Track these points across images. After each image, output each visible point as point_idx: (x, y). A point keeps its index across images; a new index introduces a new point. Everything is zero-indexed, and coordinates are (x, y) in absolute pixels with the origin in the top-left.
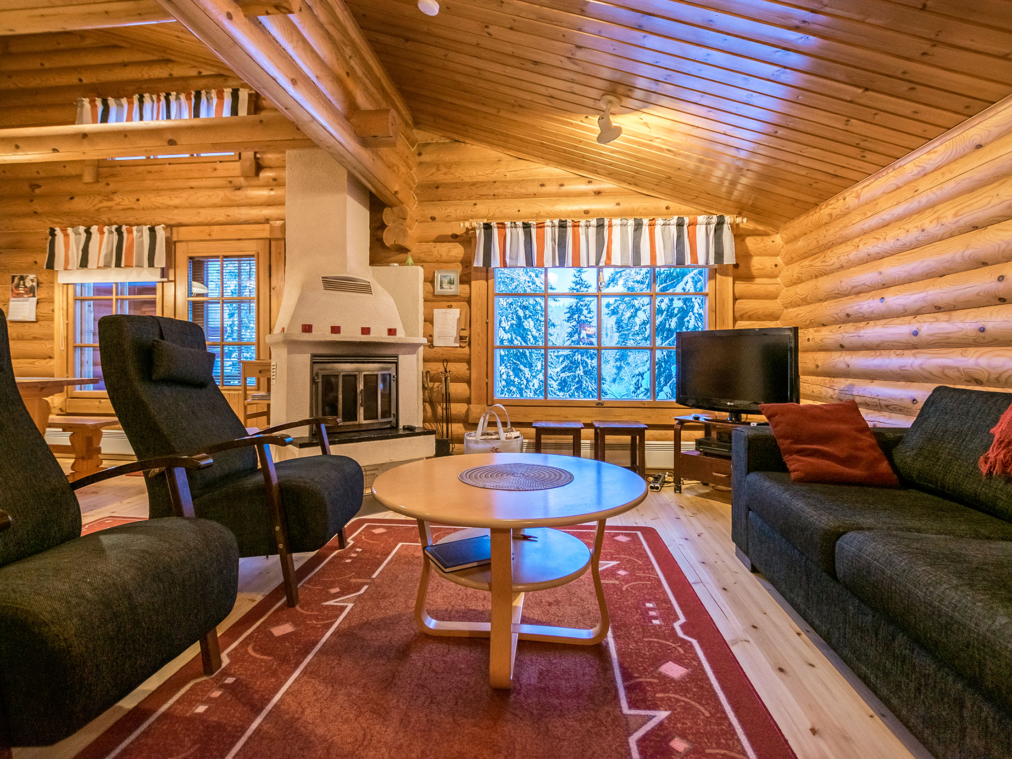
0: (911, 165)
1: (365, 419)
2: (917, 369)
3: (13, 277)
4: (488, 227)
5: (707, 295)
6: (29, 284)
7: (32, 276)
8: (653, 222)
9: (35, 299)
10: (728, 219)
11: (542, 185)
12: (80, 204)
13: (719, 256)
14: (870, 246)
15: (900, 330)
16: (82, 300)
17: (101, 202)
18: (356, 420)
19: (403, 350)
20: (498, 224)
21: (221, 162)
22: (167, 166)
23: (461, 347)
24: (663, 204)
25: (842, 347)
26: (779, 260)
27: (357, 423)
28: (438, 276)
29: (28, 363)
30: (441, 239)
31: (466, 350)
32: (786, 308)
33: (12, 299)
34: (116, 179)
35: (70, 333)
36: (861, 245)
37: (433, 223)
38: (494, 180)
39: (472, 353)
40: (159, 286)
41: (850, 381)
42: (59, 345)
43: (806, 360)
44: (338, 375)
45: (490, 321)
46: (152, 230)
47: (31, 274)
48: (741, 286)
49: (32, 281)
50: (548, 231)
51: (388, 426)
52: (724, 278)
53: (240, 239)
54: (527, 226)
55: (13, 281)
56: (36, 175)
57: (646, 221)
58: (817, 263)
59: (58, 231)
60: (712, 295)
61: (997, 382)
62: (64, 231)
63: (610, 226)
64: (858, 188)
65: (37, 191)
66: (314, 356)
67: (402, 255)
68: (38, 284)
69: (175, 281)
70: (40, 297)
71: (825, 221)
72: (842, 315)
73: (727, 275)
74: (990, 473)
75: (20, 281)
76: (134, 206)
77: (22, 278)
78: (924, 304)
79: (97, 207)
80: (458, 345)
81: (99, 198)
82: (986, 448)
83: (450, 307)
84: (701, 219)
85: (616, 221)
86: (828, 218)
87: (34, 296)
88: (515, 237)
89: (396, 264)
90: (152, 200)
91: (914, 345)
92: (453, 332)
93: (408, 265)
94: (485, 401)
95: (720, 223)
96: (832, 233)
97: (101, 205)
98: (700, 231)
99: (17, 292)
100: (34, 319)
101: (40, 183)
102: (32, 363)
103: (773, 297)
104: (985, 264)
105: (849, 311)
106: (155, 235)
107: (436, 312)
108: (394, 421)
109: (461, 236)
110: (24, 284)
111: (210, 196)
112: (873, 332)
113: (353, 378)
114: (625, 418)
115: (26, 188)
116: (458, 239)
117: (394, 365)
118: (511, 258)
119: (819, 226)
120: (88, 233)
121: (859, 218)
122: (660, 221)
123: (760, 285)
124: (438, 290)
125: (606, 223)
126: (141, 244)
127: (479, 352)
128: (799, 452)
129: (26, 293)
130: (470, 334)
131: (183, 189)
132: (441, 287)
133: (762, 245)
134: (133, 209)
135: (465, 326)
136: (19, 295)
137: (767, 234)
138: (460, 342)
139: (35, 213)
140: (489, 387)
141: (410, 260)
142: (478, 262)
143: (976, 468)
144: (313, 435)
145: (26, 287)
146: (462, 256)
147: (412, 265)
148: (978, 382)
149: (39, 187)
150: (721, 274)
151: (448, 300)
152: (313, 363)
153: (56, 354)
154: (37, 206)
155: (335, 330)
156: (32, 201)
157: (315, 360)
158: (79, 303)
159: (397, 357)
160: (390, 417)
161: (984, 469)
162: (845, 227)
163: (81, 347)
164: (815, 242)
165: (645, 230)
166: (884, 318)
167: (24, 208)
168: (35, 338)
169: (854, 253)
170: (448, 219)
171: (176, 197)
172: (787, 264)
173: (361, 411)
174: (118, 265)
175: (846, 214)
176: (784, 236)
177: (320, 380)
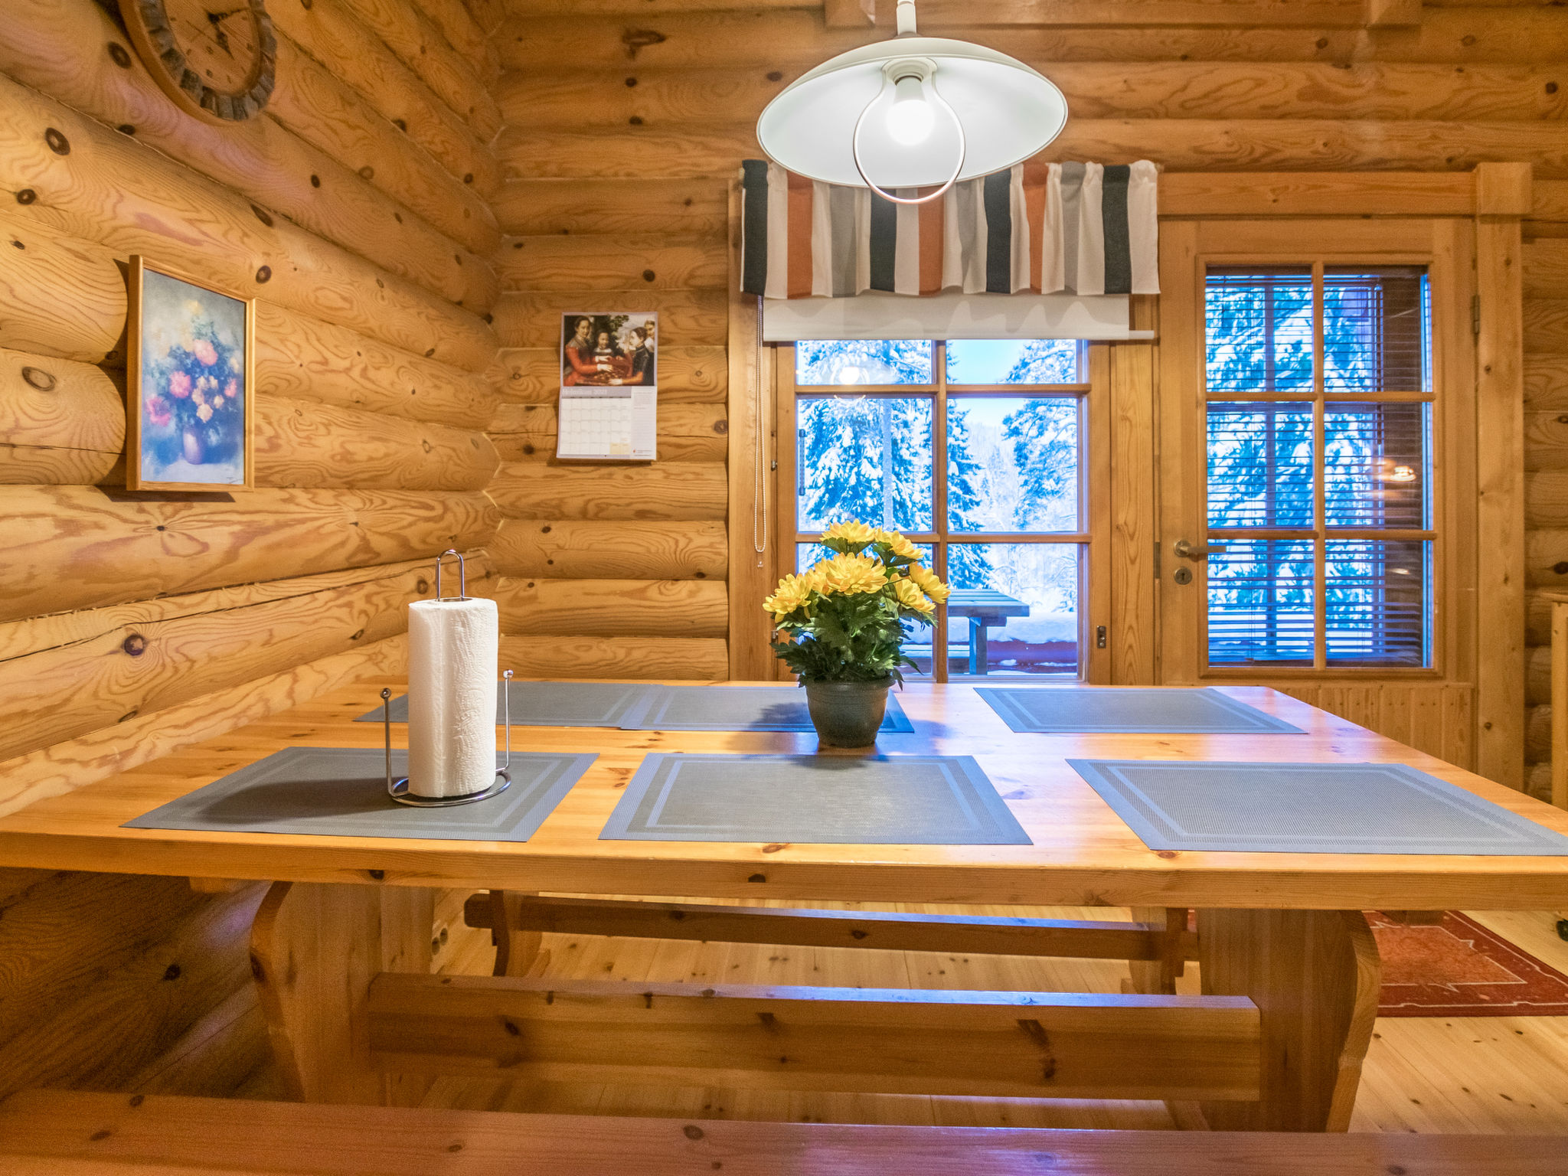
3: (571, 324)
6: (628, 343)
7: (637, 320)
29: (623, 594)
33: (565, 391)
47: (636, 310)
49: (642, 333)
55: (570, 333)
65: (651, 53)
70: (667, 384)
75: (596, 335)
77: (603, 324)
87: (648, 381)
99: (586, 368)
101: (660, 27)
110: (612, 343)
115: (610, 45)
129: (620, 371)
136: (593, 379)
139: (636, 121)
145: (618, 352)
149: (661, 39)
154: (648, 103)
156: (631, 83)
167: (602, 107)
168: (642, 515)
174: (998, 282)
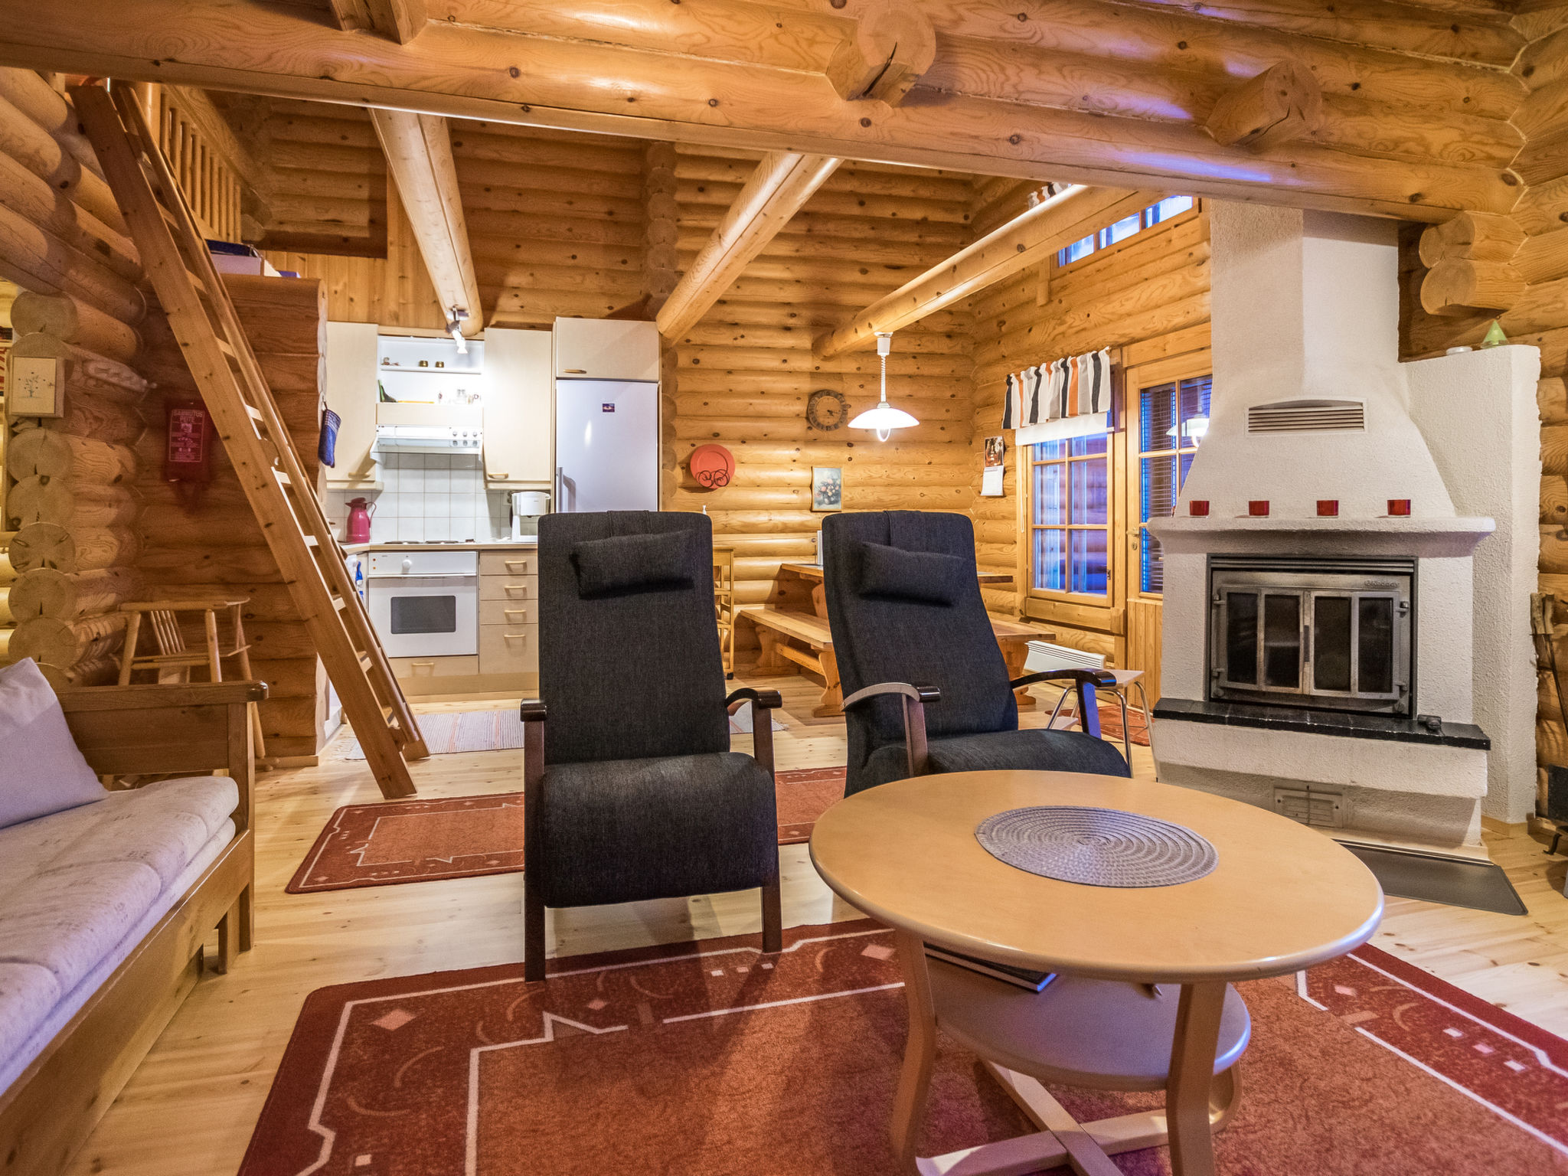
1: (1318, 685)
9: (1002, 467)
12: (1038, 336)
16: (1042, 466)
17: (1054, 329)
18: (1297, 686)
19: (1430, 546)
21: (1176, 226)
22: (1117, 255)
27: (1299, 691)
34: (1067, 292)
35: (1030, 510)
40: (1110, 438)
42: (1020, 528)
44: (1256, 596)
46: (1096, 358)
51: (1388, 710)
53: (1202, 349)
56: (1002, 309)
59: (1014, 380)
62: (1018, 376)
66: (1213, 558)
68: (1005, 449)
69: (1126, 430)
76: (1086, 325)
79: (1052, 336)
81: (1053, 323)
90: (1103, 310)
93: (1489, 345)
97: (1056, 332)
100: (1000, 493)
102: (1001, 549)
106: (1100, 364)
108: (1404, 702)
111: (1165, 287)
113: (1291, 602)
117: (1407, 579)
120: (1037, 374)
126: (1086, 379)
131: (1137, 284)
134: (1084, 329)
141: (1496, 333)
144: (1211, 700)
147: (1501, 343)
152: (1212, 571)
153: (1018, 540)
155: (1259, 508)
157: (1216, 565)
158: (1038, 469)
159: (1412, 561)
160: (1390, 691)
163: (1042, 530)
171: (1127, 300)
173: (1308, 672)
177: (1224, 602)
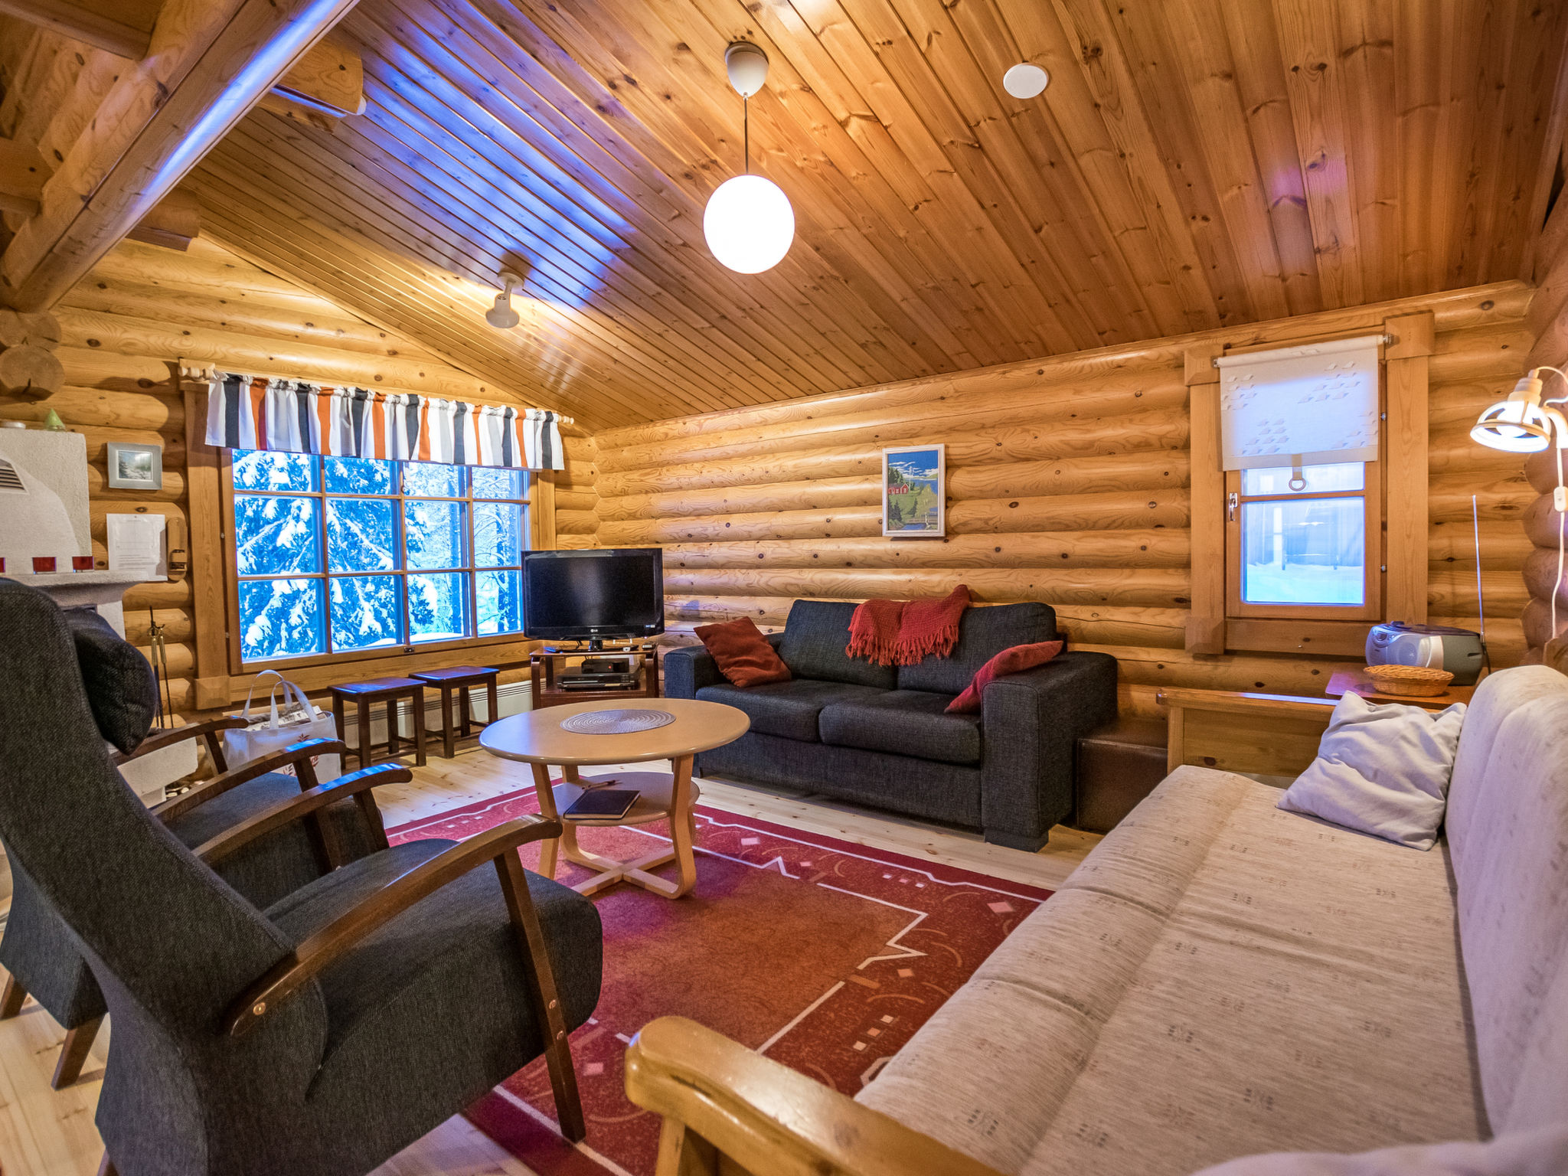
0: (755, 414)
2: (764, 586)
4: (233, 383)
5: (528, 503)
8: (478, 409)
10: (556, 417)
11: (310, 325)
13: (547, 459)
14: (713, 473)
15: (747, 551)
20: (255, 379)
23: (170, 581)
24: (478, 384)
25: (682, 565)
26: (594, 466)
28: (115, 455)
30: (114, 385)
31: (182, 586)
32: (604, 520)
36: (705, 471)
37: (94, 352)
38: (221, 296)
39: (196, 592)
41: (692, 598)
43: (672, 578)
45: (227, 534)
48: (563, 495)
50: (336, 402)
52: (546, 484)
54: (303, 390)
57: (470, 408)
58: (651, 480)
60: (533, 503)
61: (826, 594)
63: (426, 407)
64: (701, 418)
67: (19, 405)
71: (658, 437)
72: (683, 534)
73: (548, 481)
74: (854, 656)
78: (768, 532)
80: (165, 578)
82: (849, 640)
83: (141, 510)
84: (530, 413)
85: (435, 402)
86: (663, 436)
88: (282, 404)
89: (20, 425)
91: (760, 564)
92: (154, 555)
94: (226, 668)
95: (549, 420)
96: (669, 452)
98: (528, 426)
103: (588, 507)
104: (815, 507)
105: (691, 532)
107: (111, 518)
109: (160, 384)
112: (718, 552)
114: (443, 665)
116: (153, 389)
118: (277, 437)
119: (649, 441)
121: (701, 446)
122: (486, 410)
123: (577, 494)
124: (116, 480)
125: (422, 402)
127: (210, 589)
128: (736, 664)
130: (190, 559)
132: (123, 474)
133: (579, 448)
135: (181, 546)
137: (581, 436)
138: (169, 573)
140: (232, 646)
142: (214, 436)
143: (845, 655)
146: (164, 420)
148: (812, 595)
150: (543, 480)
151: (138, 499)
161: (850, 655)
162: (686, 451)
164: (647, 457)
165: (468, 417)
166: (727, 540)
169: (697, 477)
170: (127, 351)
172: (603, 472)
175: (682, 437)
176: (602, 441)
